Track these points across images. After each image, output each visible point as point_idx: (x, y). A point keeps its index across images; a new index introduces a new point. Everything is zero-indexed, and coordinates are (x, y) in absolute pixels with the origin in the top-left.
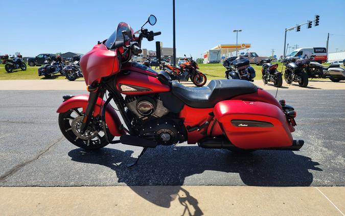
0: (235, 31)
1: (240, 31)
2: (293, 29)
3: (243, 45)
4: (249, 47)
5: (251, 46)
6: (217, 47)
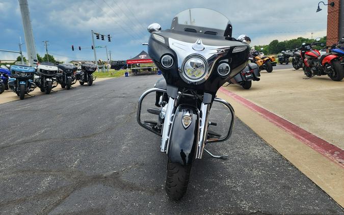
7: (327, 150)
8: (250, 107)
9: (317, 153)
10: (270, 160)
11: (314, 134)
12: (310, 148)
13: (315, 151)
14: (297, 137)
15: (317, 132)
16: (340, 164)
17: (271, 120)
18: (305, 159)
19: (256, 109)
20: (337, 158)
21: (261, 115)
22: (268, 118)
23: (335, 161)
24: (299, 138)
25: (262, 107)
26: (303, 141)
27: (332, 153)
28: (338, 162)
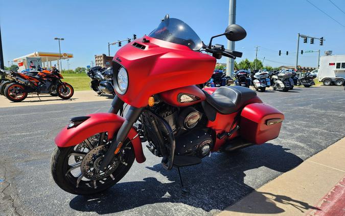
0: (56, 39)
1: (63, 39)
2: (115, 43)
3: (65, 54)
4: (71, 57)
5: (74, 56)
6: (33, 54)
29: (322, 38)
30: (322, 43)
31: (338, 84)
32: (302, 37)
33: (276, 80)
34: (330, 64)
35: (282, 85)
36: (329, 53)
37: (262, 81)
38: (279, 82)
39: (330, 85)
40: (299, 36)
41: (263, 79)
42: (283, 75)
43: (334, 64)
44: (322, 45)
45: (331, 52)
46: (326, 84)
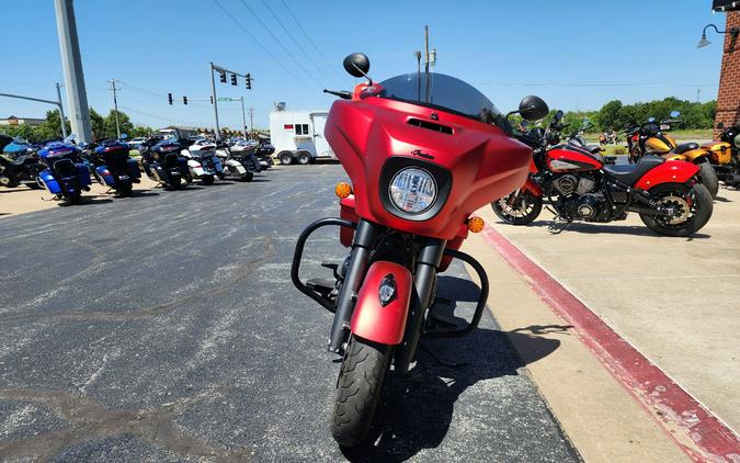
7: (641, 380)
8: (513, 261)
9: (619, 387)
10: (507, 397)
11: (626, 338)
12: (606, 372)
13: (614, 382)
14: (587, 343)
15: (635, 333)
16: (658, 417)
17: (547, 296)
18: (586, 399)
19: (523, 268)
20: (658, 401)
21: (530, 284)
22: (543, 291)
23: (650, 408)
24: (591, 346)
25: (538, 263)
26: (598, 352)
27: (651, 389)
28: (655, 413)
29: (249, 75)
30: (249, 84)
31: (302, 161)
32: (218, 70)
33: (225, 158)
34: (286, 127)
35: (242, 170)
36: (281, 107)
37: (205, 163)
38: (235, 163)
39: (291, 163)
40: (213, 67)
41: (207, 158)
42: (241, 149)
43: (291, 127)
44: (249, 88)
45: (283, 104)
46: (285, 162)
